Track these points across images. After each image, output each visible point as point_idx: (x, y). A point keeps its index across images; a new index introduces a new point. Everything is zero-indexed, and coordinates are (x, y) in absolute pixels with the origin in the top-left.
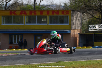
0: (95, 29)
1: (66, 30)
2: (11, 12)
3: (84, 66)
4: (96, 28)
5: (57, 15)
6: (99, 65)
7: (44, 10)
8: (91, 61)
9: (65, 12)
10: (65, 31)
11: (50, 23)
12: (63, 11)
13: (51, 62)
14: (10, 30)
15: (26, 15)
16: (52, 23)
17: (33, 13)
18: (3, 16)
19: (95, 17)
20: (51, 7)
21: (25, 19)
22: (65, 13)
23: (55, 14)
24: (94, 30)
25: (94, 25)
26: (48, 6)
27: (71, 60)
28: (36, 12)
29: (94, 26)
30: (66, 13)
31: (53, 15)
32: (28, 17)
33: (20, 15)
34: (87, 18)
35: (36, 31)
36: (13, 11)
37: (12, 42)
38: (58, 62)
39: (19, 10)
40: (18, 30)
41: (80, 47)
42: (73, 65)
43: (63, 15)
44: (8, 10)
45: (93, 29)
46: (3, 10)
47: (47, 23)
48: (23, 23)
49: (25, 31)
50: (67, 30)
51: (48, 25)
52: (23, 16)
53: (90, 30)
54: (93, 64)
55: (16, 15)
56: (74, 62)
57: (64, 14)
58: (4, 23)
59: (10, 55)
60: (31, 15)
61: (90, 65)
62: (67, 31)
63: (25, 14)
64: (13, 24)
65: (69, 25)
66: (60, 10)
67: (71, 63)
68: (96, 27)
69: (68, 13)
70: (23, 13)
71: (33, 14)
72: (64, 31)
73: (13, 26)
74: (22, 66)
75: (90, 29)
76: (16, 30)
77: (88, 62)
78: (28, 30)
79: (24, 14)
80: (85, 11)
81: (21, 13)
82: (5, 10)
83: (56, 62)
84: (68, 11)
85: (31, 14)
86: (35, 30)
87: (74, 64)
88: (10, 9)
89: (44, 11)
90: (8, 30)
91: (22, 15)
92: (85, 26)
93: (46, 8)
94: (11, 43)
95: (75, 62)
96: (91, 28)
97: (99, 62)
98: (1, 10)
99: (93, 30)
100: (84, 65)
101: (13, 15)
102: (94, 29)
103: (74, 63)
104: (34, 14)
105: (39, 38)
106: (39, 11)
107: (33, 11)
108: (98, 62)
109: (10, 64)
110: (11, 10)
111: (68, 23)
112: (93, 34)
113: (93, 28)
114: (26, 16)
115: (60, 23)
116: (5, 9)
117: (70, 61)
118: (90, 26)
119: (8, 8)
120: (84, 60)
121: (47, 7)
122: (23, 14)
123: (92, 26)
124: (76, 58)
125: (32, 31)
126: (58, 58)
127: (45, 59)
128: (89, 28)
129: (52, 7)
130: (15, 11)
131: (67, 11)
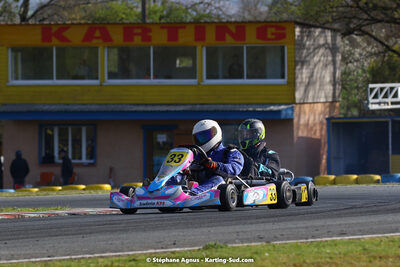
0: (392, 103)
1: (274, 104)
2: (47, 32)
3: (305, 262)
4: (396, 96)
5: (239, 44)
6: (364, 258)
7: (183, 25)
8: (335, 244)
9: (270, 31)
10: (271, 112)
11: (208, 77)
12: (262, 28)
13: (178, 249)
14: (44, 105)
15: (109, 44)
16: (217, 78)
17: (137, 34)
18: (15, 50)
19: (394, 51)
20: (215, 12)
21: (106, 59)
22: (269, 36)
23: (229, 41)
24: (390, 107)
25: (388, 85)
26: (202, 5)
27: (260, 239)
28: (150, 30)
29: (392, 89)
30: (273, 37)
31: (220, 44)
32: (115, 51)
33: (87, 44)
34: (363, 53)
35: (149, 108)
36: (54, 29)
37: (53, 157)
38: (206, 248)
39: (80, 24)
40: (76, 108)
41: (332, 177)
42: (263, 260)
43: (261, 43)
44: (35, 25)
45: (386, 100)
46: (15, 25)
47: (195, 78)
48: (97, 78)
49: (104, 108)
50: (280, 104)
51: (199, 84)
52: (97, 48)
53: (373, 107)
54: (345, 255)
55: (65, 44)
56: (270, 247)
57: (266, 39)
58: (17, 79)
59: (27, 215)
60: (128, 44)
61: (331, 258)
62: (279, 112)
63: (106, 38)
64: (56, 82)
65: (288, 83)
66: (250, 22)
67: (256, 253)
68: (397, 92)
69: (283, 36)
70: (97, 34)
71: (137, 40)
72: (268, 109)
73: (55, 89)
74: (58, 263)
75: (371, 100)
76: (68, 105)
77: (324, 246)
78: (119, 108)
79: (100, 41)
80: (352, 26)
81: (89, 37)
82: (20, 25)
83: (197, 248)
84: (284, 29)
85: (132, 40)
86: (146, 105)
87: (267, 254)
88: (44, 19)
89: (184, 27)
90: (33, 108)
91: (95, 41)
92: (357, 88)
93: (194, 13)
94: (48, 160)
95: (274, 246)
96: (376, 97)
97: (367, 246)
98: (7, 25)
99: (386, 107)
100: (308, 261)
101: (55, 41)
102: (390, 99)
103: (269, 251)
104: (143, 40)
105: (162, 138)
106: (162, 27)
107: (138, 28)
108: (365, 249)
109: (12, 257)
110: (45, 22)
111: (283, 77)
112: (387, 123)
113: (386, 96)
114: (109, 47)
115: (248, 77)
116: (23, 18)
117: (253, 244)
118: (372, 90)
119: (33, 16)
120: (313, 237)
121: (195, 10)
122: (98, 38)
123: (382, 89)
124: (283, 229)
125: (136, 111)
126: (213, 230)
127: (157, 234)
128: (367, 99)
129: (219, 8)
130: (65, 27)
131: (278, 28)
